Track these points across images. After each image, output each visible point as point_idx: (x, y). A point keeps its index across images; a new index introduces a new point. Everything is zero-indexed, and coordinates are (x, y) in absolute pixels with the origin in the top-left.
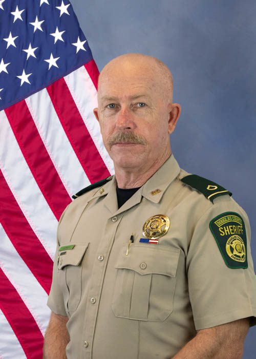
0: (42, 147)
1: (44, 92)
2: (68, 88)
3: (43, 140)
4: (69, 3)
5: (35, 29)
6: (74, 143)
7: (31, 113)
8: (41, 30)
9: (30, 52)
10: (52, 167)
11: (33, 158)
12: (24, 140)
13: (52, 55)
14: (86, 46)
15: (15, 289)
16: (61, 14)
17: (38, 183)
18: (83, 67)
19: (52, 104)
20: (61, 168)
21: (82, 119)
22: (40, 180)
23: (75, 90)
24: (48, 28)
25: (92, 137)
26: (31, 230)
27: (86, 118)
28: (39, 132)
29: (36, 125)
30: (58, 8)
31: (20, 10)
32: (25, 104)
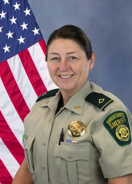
0: (16, 86)
1: (17, 56)
2: (30, 54)
3: (16, 82)
4: (30, 9)
5: (12, 23)
6: (33, 83)
7: (10, 67)
8: (16, 23)
9: (10, 35)
10: (22, 96)
11: (11, 91)
12: (6, 82)
13: (21, 37)
14: (39, 32)
15: (2, 161)
16: (26, 14)
17: (14, 105)
18: (38, 43)
19: (21, 63)
20: (26, 97)
21: (37, 71)
22: (15, 103)
23: (33, 55)
24: (19, 23)
25: (42, 80)
26: (10, 129)
27: (39, 70)
28: (15, 78)
29: (13, 74)
30: (25, 11)
31: (4, 13)
32: (7, 63)
